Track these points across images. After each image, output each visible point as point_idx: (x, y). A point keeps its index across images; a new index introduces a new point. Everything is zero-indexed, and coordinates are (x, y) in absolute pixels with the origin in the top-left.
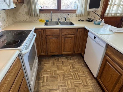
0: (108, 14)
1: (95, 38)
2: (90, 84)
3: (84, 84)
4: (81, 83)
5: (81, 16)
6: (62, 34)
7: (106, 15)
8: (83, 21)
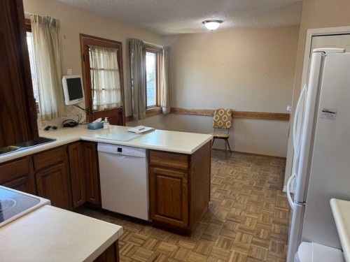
0: (98, 106)
1: (120, 150)
2: (147, 237)
3: (139, 244)
4: (134, 246)
5: (52, 118)
6: (34, 169)
7: (95, 108)
8: (55, 128)
